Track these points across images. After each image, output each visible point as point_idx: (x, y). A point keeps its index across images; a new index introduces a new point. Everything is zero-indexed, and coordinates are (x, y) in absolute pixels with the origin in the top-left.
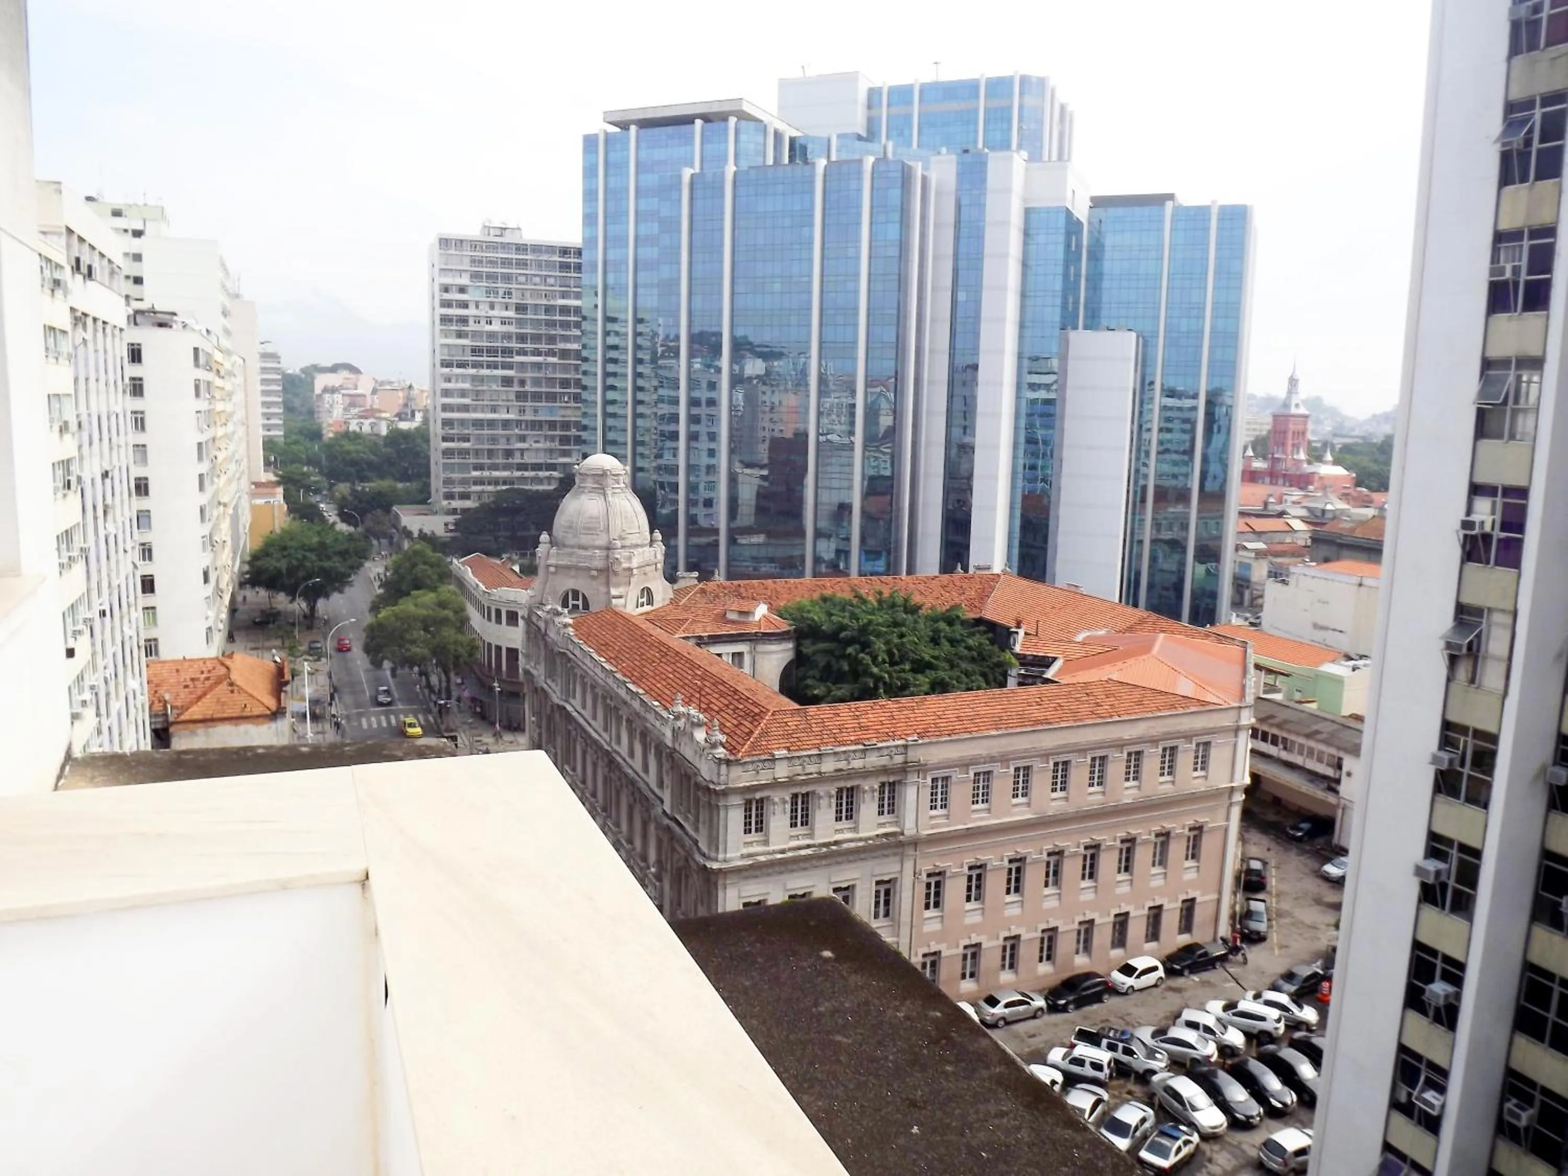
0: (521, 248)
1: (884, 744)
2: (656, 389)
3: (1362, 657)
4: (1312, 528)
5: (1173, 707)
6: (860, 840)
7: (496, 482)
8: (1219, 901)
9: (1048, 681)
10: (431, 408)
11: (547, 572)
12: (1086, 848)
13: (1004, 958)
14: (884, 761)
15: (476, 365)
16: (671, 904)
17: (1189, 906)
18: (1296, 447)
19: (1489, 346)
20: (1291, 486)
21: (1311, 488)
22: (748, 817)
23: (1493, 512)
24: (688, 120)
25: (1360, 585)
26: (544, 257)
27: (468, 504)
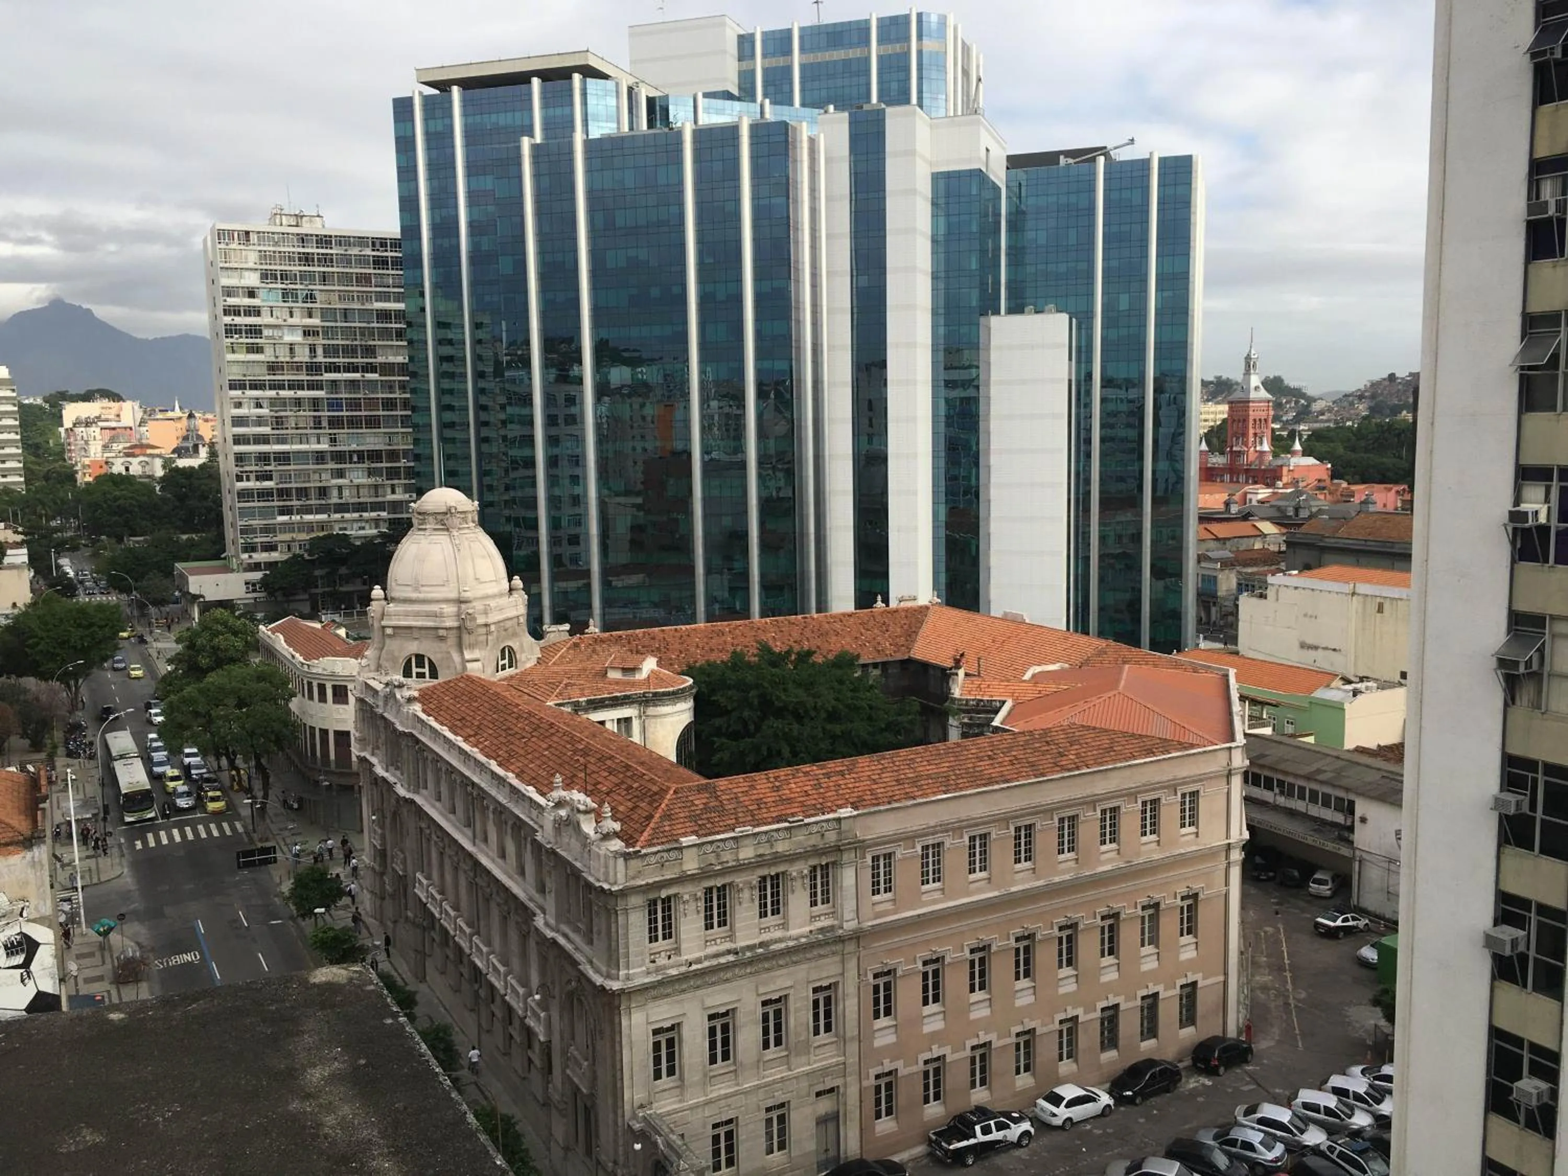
0: (324, 241)
1: (813, 819)
2: (503, 407)
3: (1362, 679)
4: (1284, 531)
5: (1150, 752)
6: (790, 938)
7: (310, 527)
8: (1225, 983)
9: (997, 730)
10: (218, 440)
11: (384, 635)
12: (1061, 929)
13: (973, 1074)
14: (814, 840)
15: (279, 386)
16: (562, 1038)
17: (1190, 992)
18: (1258, 437)
19: (1530, 297)
20: (1255, 483)
21: (1280, 484)
22: (652, 921)
23: (1547, 500)
24: (522, 78)
25: (1353, 594)
26: (354, 251)
27: (275, 556)
